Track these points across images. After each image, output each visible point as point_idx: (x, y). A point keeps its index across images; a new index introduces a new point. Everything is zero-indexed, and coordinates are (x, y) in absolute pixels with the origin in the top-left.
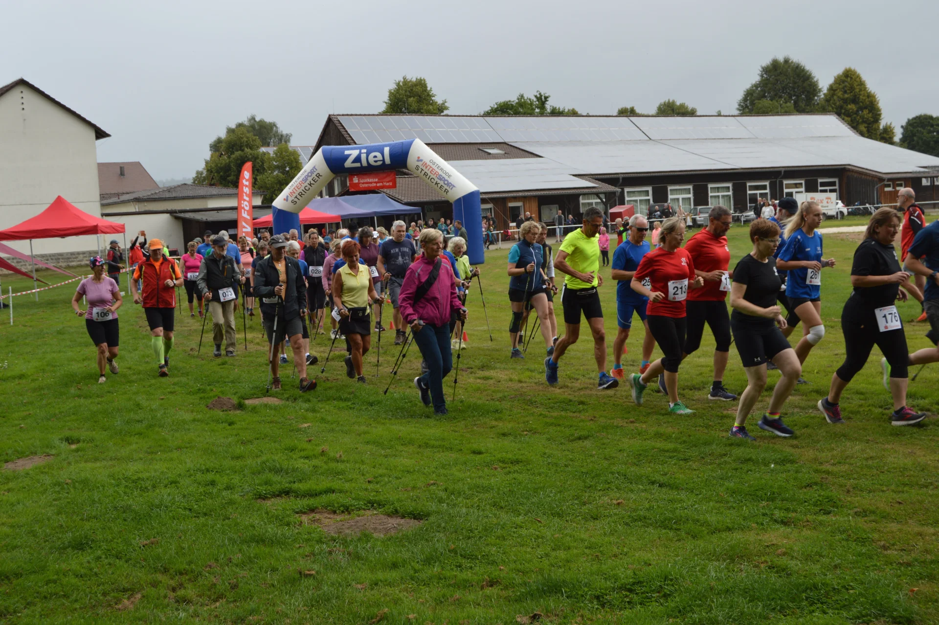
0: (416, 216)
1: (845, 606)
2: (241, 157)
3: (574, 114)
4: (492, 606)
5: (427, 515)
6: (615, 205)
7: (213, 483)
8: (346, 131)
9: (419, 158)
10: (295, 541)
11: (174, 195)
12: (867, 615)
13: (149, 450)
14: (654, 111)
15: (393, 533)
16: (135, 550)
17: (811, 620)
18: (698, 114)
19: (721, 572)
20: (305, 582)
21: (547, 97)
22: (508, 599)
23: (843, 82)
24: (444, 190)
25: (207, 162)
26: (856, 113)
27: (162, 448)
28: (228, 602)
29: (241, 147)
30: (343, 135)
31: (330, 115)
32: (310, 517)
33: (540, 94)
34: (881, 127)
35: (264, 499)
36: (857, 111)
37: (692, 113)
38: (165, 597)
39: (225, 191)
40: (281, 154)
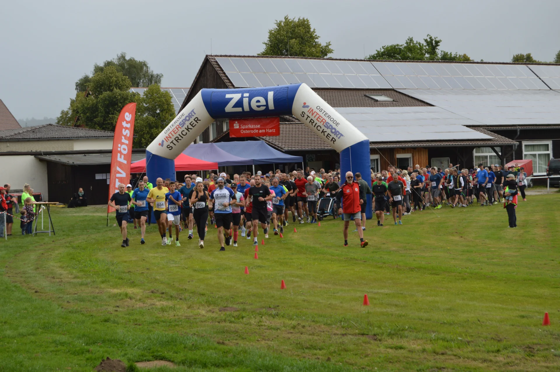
2: (109, 97)
3: (465, 60)
6: (512, 160)
8: (224, 73)
9: (305, 103)
11: (39, 135)
21: (438, 42)
24: (330, 139)
25: (73, 102)
29: (110, 86)
30: (220, 77)
31: (207, 56)
33: (430, 38)
39: (92, 133)
40: (152, 96)
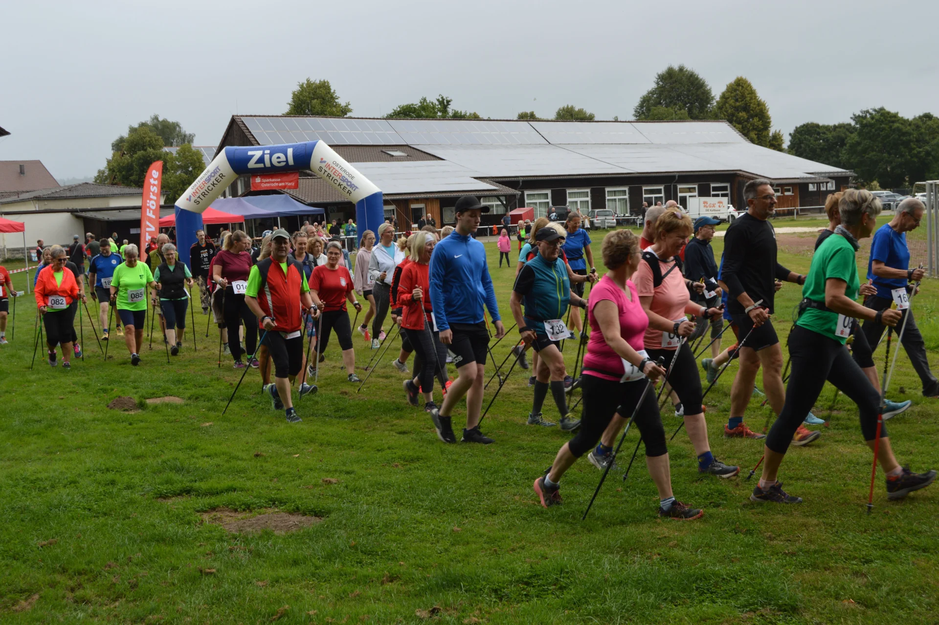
0: (319, 217)
1: (733, 595)
2: (144, 156)
3: (475, 118)
4: (392, 602)
5: (329, 512)
6: (516, 208)
7: (113, 483)
8: (250, 132)
9: (322, 159)
10: (195, 539)
11: (75, 194)
12: (753, 604)
13: (48, 450)
14: (553, 116)
15: (294, 530)
16: (32, 551)
17: (701, 609)
18: (596, 119)
19: (615, 564)
20: (206, 580)
21: (449, 101)
22: (408, 594)
23: (735, 90)
25: (109, 162)
26: (747, 121)
27: (61, 448)
28: (128, 602)
29: (143, 146)
30: (246, 136)
31: (233, 116)
32: (212, 516)
33: (442, 98)
34: (771, 134)
35: (165, 498)
36: (748, 118)
37: (590, 119)
38: (64, 597)
39: (127, 190)
40: (184, 154)
